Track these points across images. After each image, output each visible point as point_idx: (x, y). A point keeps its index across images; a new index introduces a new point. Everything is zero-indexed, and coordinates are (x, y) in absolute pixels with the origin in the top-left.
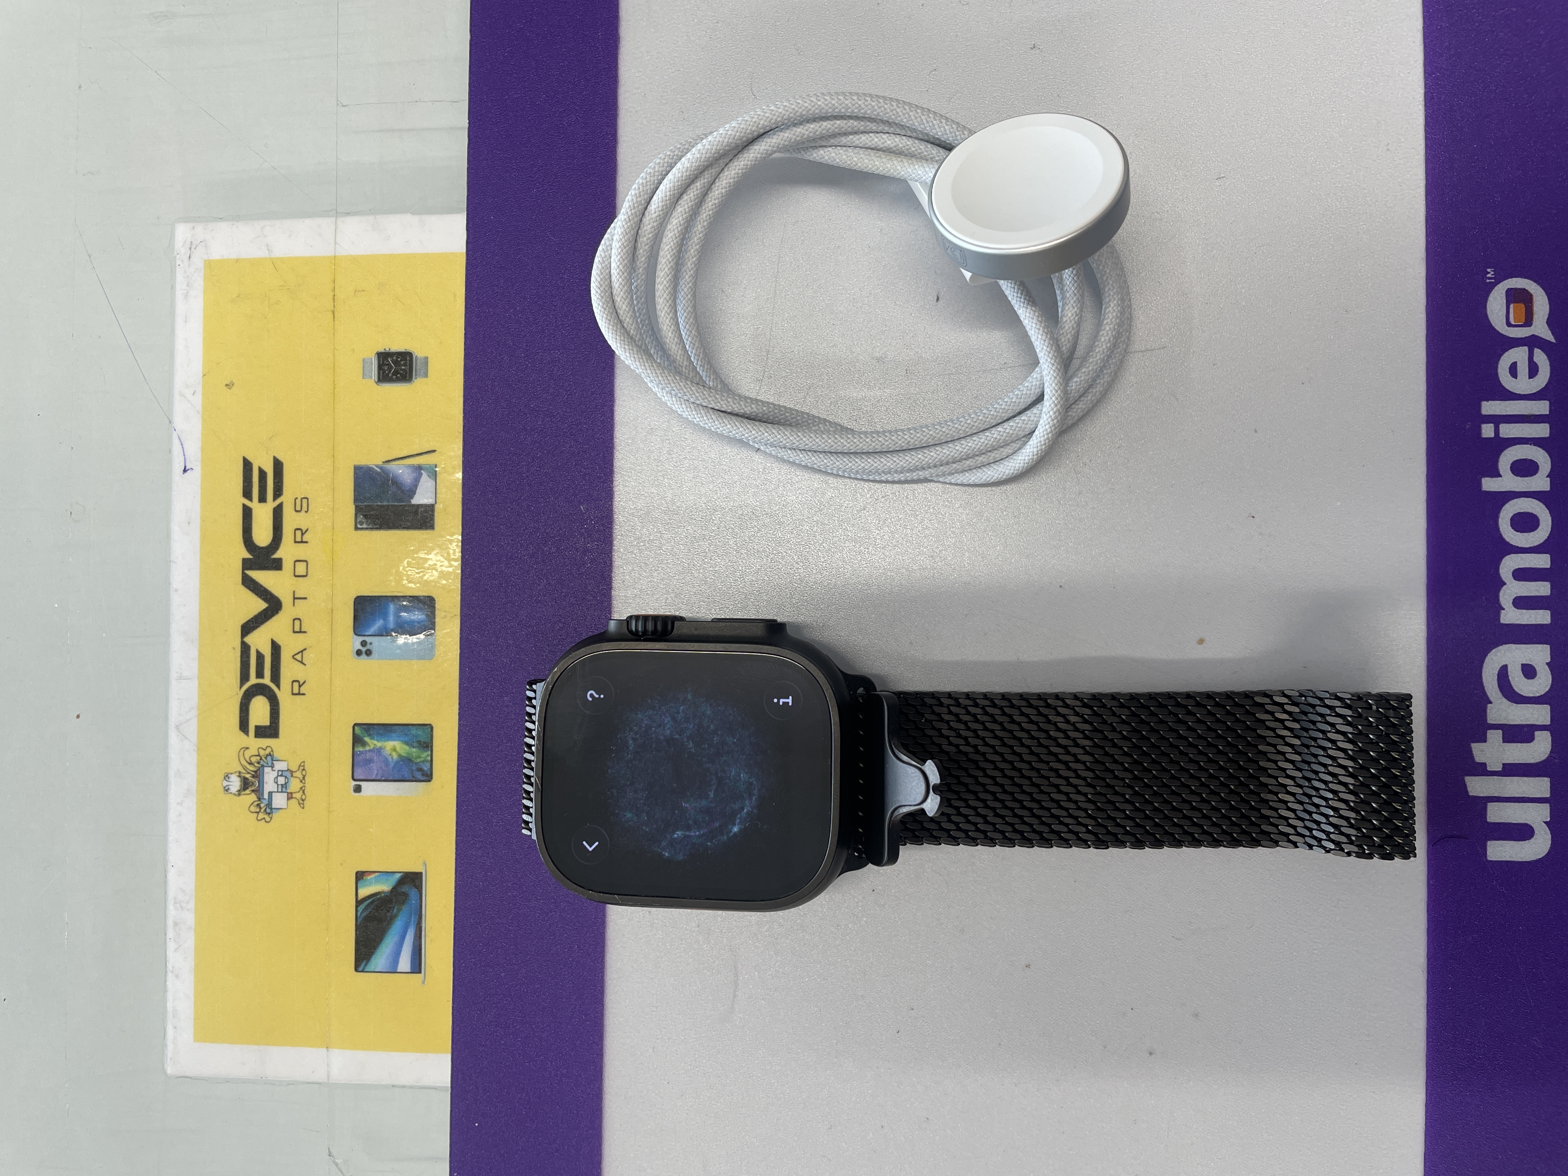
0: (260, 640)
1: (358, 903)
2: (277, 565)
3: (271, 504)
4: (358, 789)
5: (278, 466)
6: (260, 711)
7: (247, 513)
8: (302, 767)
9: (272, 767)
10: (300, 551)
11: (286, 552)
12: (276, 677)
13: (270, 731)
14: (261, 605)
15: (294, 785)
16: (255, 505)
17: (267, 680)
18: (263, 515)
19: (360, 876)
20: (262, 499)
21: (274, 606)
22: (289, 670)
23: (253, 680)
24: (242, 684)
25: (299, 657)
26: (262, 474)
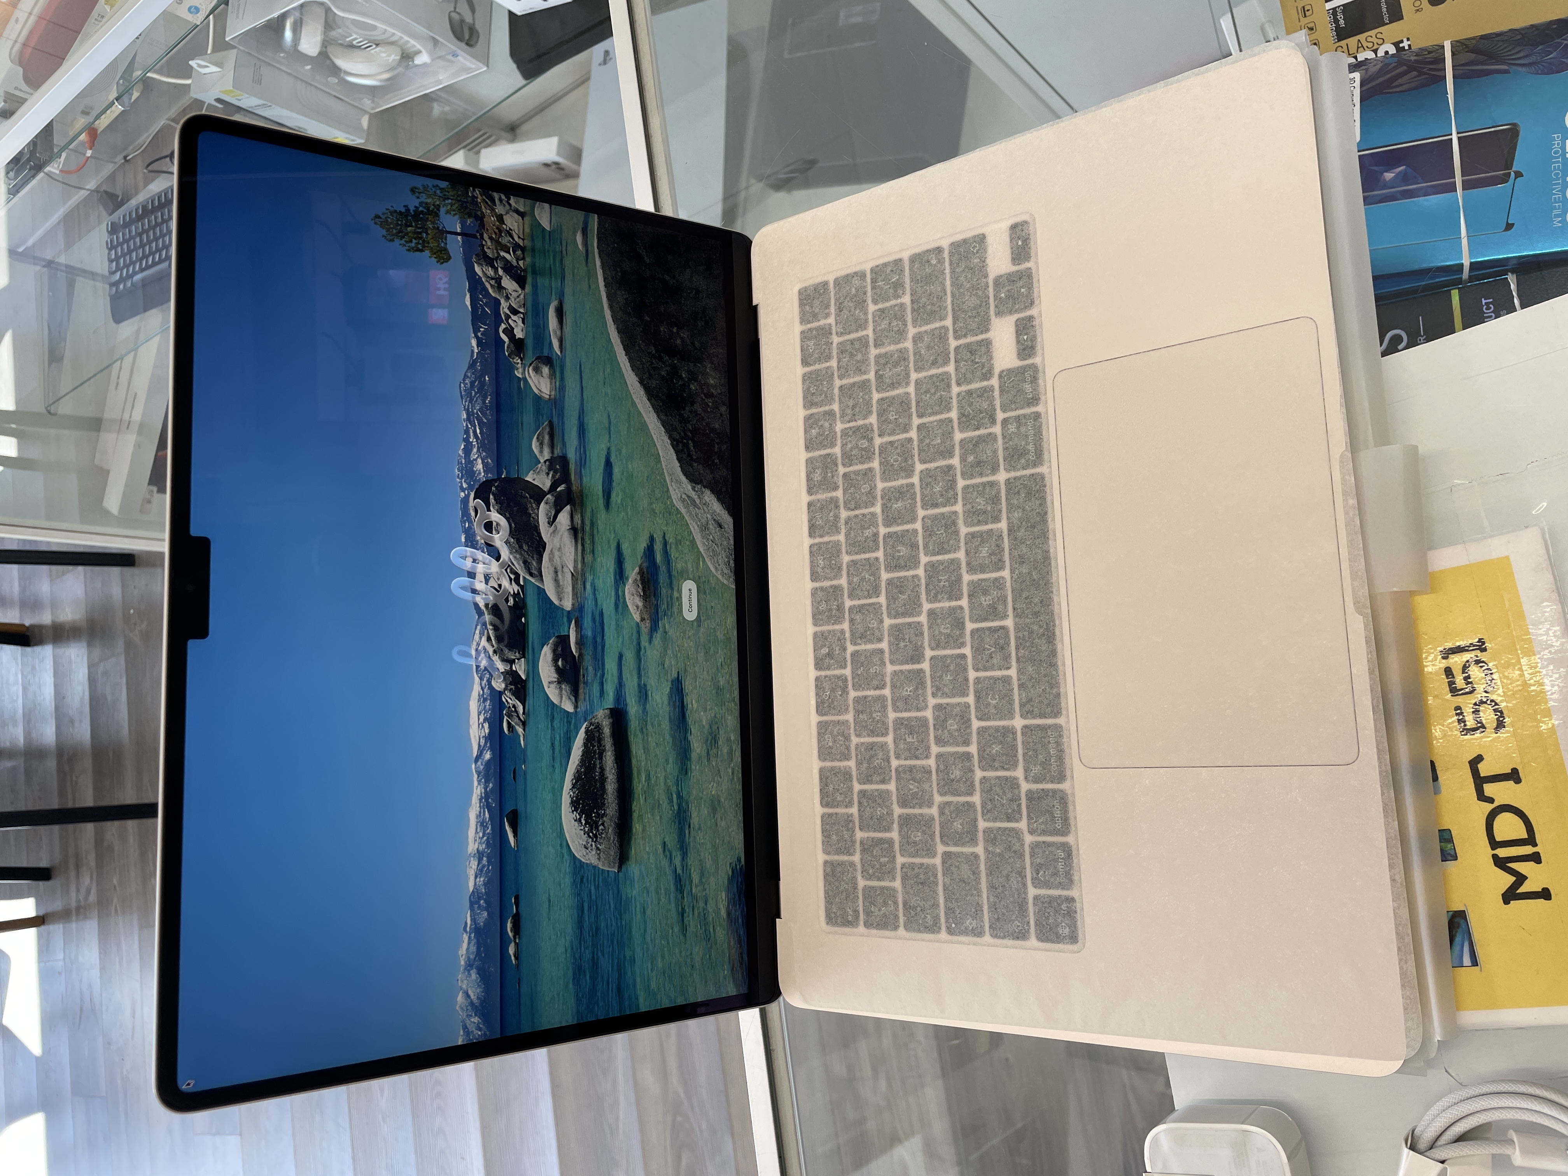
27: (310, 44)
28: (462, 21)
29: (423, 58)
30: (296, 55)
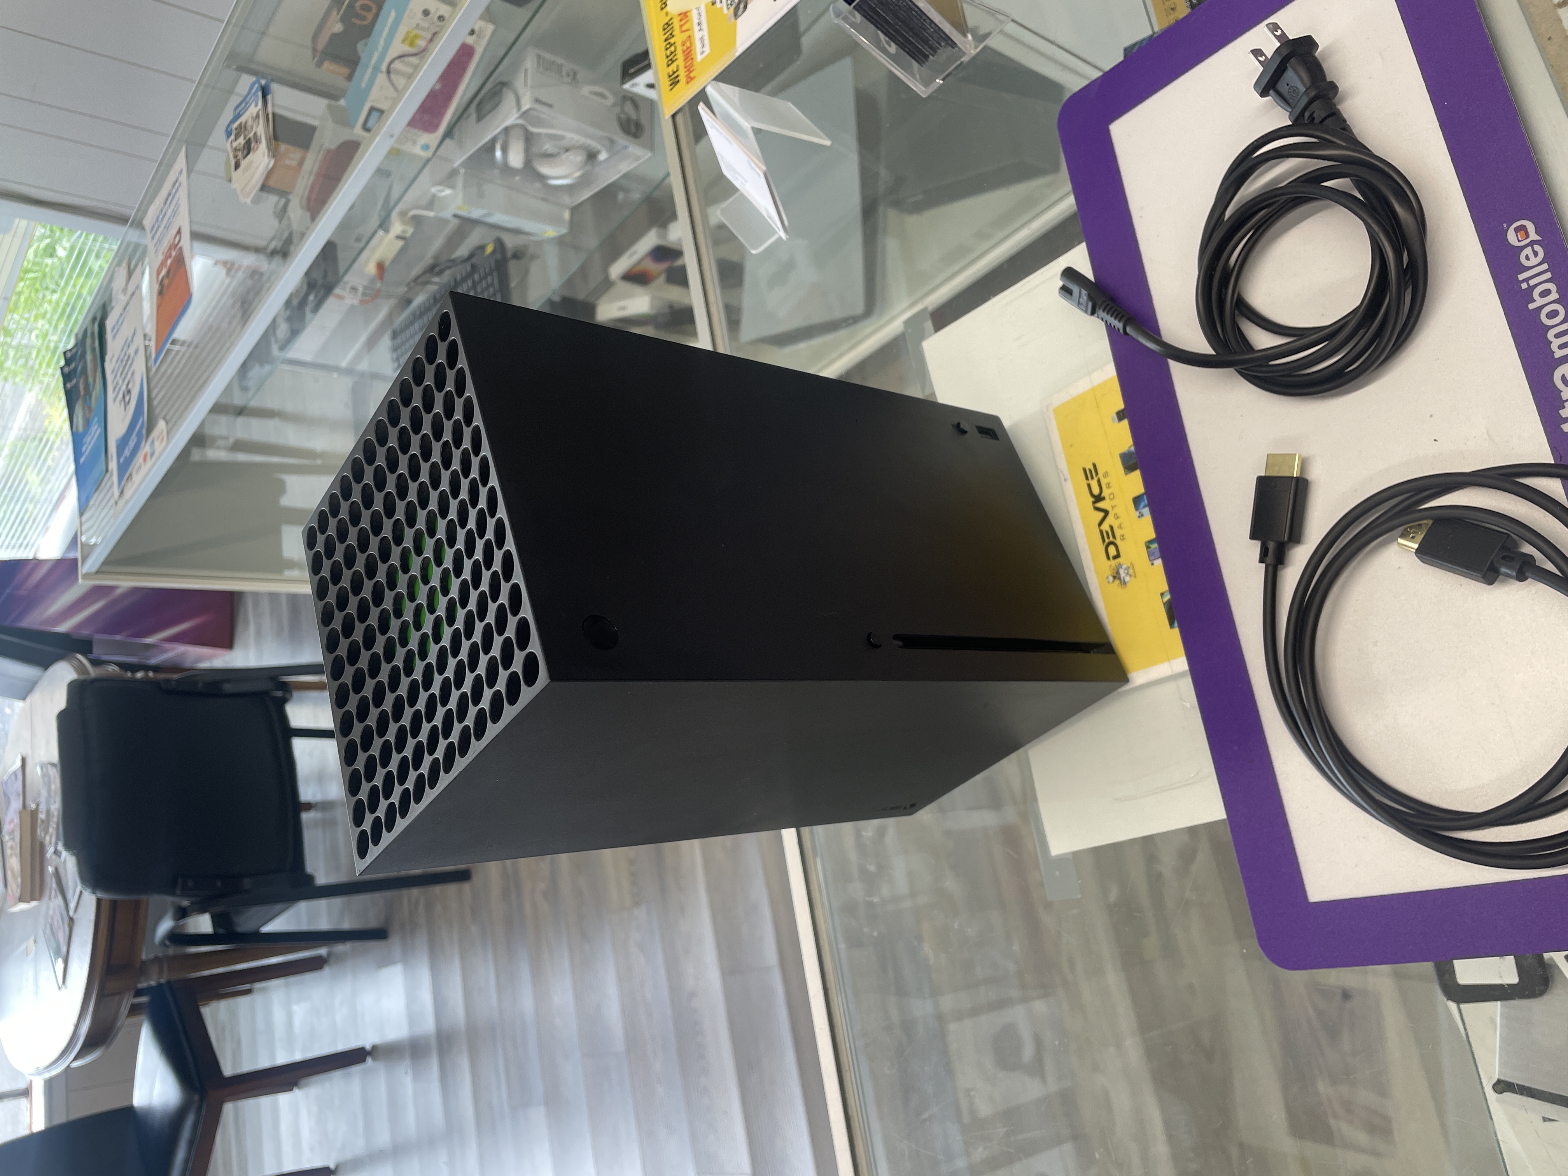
0: (1105, 527)
1: (1164, 604)
2: (1104, 499)
3: (1096, 479)
4: (1153, 564)
5: (1094, 466)
6: (1112, 551)
7: (1089, 486)
8: (1132, 564)
9: (1121, 568)
10: (1110, 491)
11: (1105, 493)
12: (1114, 537)
13: (1117, 556)
14: (1102, 514)
15: (1131, 571)
16: (1091, 482)
17: (1111, 539)
18: (1094, 484)
19: (1162, 594)
20: (1092, 478)
21: (1106, 513)
22: (1118, 533)
23: (1107, 541)
24: (1103, 544)
25: (1120, 527)
26: (1090, 471)
27: (516, 159)
28: (629, 120)
29: (603, 156)
30: (506, 169)
